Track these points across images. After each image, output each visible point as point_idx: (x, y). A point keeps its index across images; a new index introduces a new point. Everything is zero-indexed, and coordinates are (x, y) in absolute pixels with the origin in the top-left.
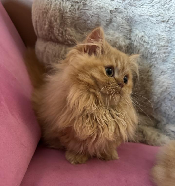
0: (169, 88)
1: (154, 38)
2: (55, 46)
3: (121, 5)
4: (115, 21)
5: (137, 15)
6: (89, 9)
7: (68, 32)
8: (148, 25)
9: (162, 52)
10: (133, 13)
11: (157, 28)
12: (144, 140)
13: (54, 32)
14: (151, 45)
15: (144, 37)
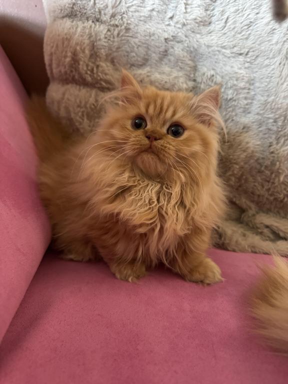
0: (256, 152)
1: (230, 77)
2: (80, 90)
3: (181, 32)
4: (172, 54)
5: (203, 46)
6: (134, 36)
7: (100, 69)
8: (220, 60)
9: (242, 97)
10: (197, 43)
11: (232, 63)
12: (221, 242)
13: (79, 68)
14: (226, 88)
15: (215, 77)
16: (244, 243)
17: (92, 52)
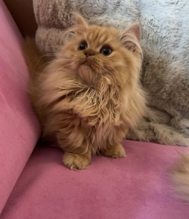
0: (182, 75)
1: (164, 21)
2: (58, 32)
4: (123, 4)
7: (73, 17)
8: (158, 8)
9: (173, 35)
11: (167, 10)
12: (155, 138)
13: (58, 16)
14: (161, 29)
15: (153, 21)
16: (171, 139)
17: (67, 4)
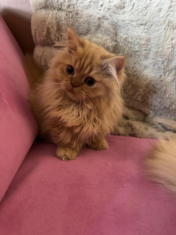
0: (153, 81)
1: (136, 38)
3: (107, 13)
4: (102, 26)
5: (120, 21)
6: (81, 17)
7: (63, 37)
8: (130, 29)
9: (143, 50)
10: (117, 19)
11: (138, 30)
12: (133, 133)
13: (51, 37)
14: (134, 45)
15: (128, 38)
16: (146, 133)
17: (58, 28)
